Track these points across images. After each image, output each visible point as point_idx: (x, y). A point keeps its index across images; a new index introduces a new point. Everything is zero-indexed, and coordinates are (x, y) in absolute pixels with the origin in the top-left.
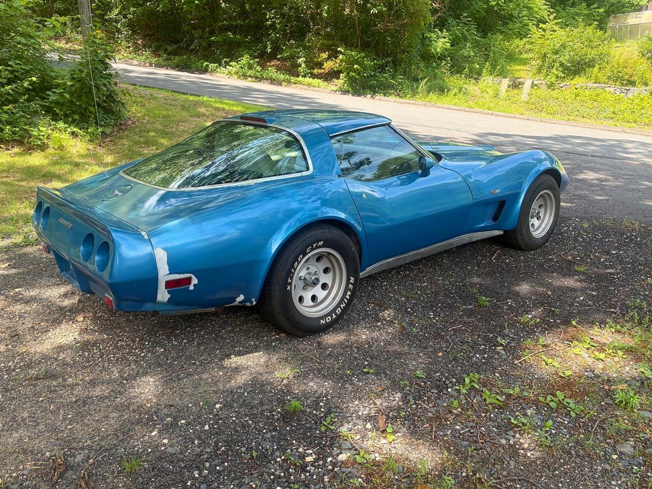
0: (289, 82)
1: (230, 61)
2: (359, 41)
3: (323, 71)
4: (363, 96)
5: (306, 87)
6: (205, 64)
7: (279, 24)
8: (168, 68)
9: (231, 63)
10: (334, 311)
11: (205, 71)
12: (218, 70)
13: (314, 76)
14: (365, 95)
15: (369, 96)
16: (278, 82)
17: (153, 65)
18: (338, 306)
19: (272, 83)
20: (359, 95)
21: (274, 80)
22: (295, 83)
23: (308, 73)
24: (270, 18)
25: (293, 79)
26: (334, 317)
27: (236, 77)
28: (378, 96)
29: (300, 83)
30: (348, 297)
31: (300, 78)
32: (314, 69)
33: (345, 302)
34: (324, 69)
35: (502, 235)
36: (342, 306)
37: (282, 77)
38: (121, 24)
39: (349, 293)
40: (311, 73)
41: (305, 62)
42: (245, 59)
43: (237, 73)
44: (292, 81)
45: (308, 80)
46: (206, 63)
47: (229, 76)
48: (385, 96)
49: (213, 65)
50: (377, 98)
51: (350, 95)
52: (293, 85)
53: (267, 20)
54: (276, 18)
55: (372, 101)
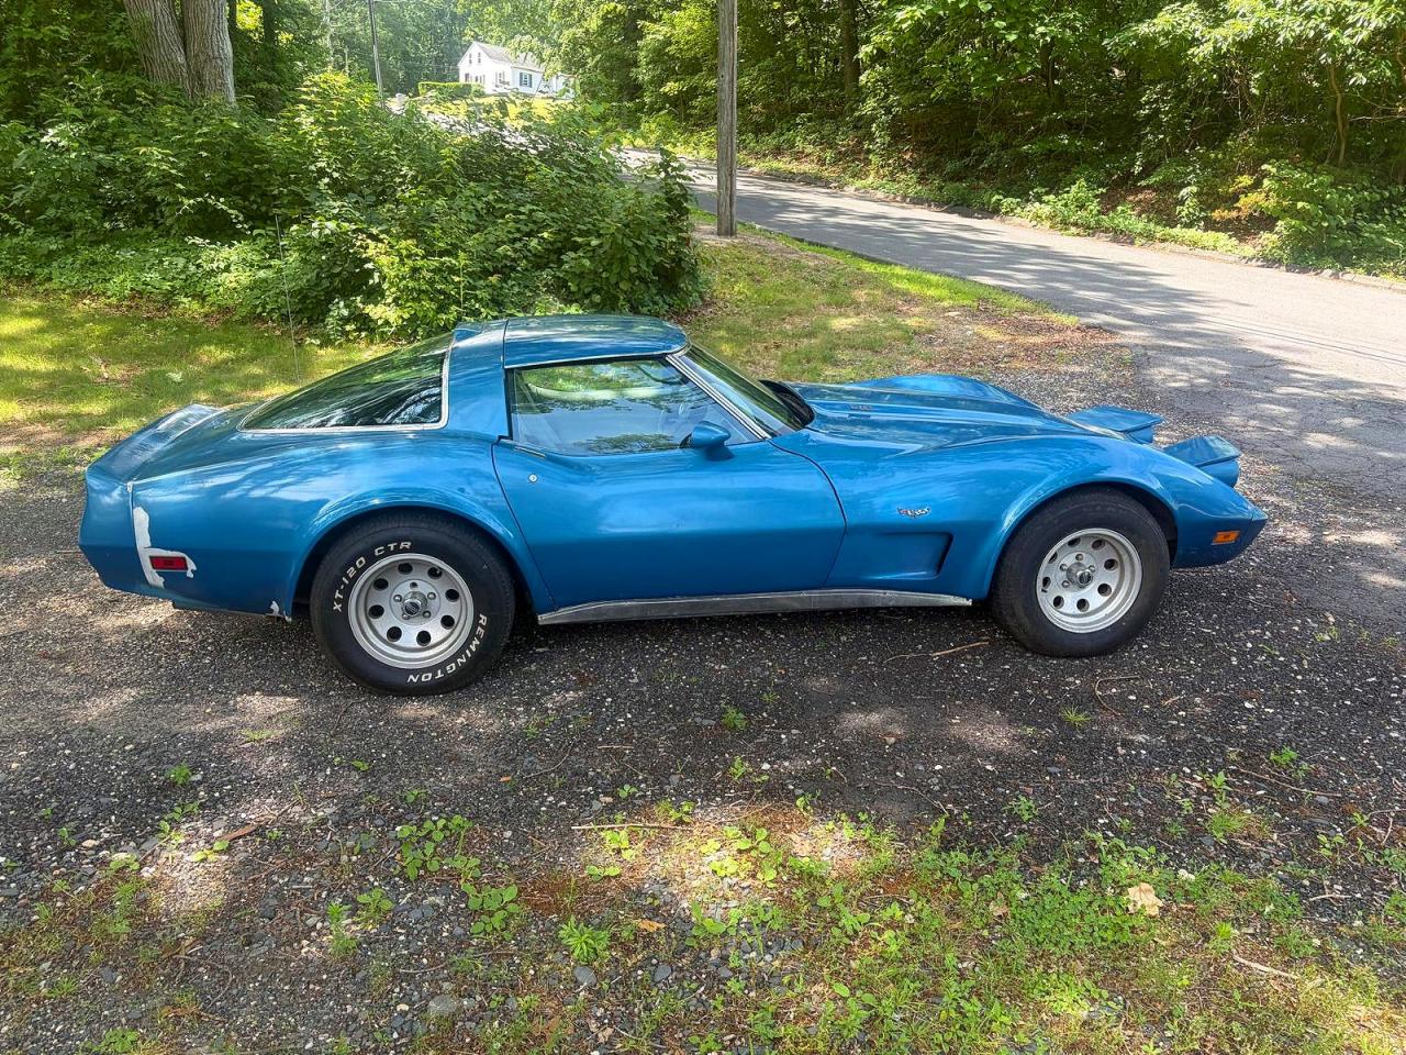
0: (1150, 237)
1: (1047, 193)
2: (1343, 146)
3: (1234, 214)
4: (1312, 273)
5: (1185, 248)
6: (994, 199)
7: (1166, 113)
8: (930, 206)
9: (1045, 198)
10: (442, 665)
11: (993, 212)
12: (1019, 210)
13: (1211, 225)
14: (1318, 269)
15: (1328, 272)
16: (1129, 236)
17: (908, 200)
18: (453, 659)
19: (1115, 240)
20: (1304, 270)
21: (1122, 231)
22: (1163, 241)
23: (1199, 219)
24: (1147, 103)
25: (1160, 231)
26: (440, 675)
27: (1048, 224)
28: (1350, 275)
29: (1175, 240)
30: (473, 649)
31: (1177, 231)
32: (1213, 211)
33: (466, 656)
34: (1239, 209)
35: (968, 607)
36: (459, 660)
37: (1140, 226)
38: (878, 126)
39: (476, 642)
40: (1205, 219)
41: (1198, 195)
42: (1078, 190)
43: (1051, 217)
44: (1158, 235)
45: (1193, 233)
46: (997, 197)
47: (1034, 223)
48: (1369, 274)
49: (1010, 200)
50: (1347, 277)
51: (1283, 268)
52: (1158, 245)
53: (1141, 107)
54: (1164, 102)
55: (1333, 283)
